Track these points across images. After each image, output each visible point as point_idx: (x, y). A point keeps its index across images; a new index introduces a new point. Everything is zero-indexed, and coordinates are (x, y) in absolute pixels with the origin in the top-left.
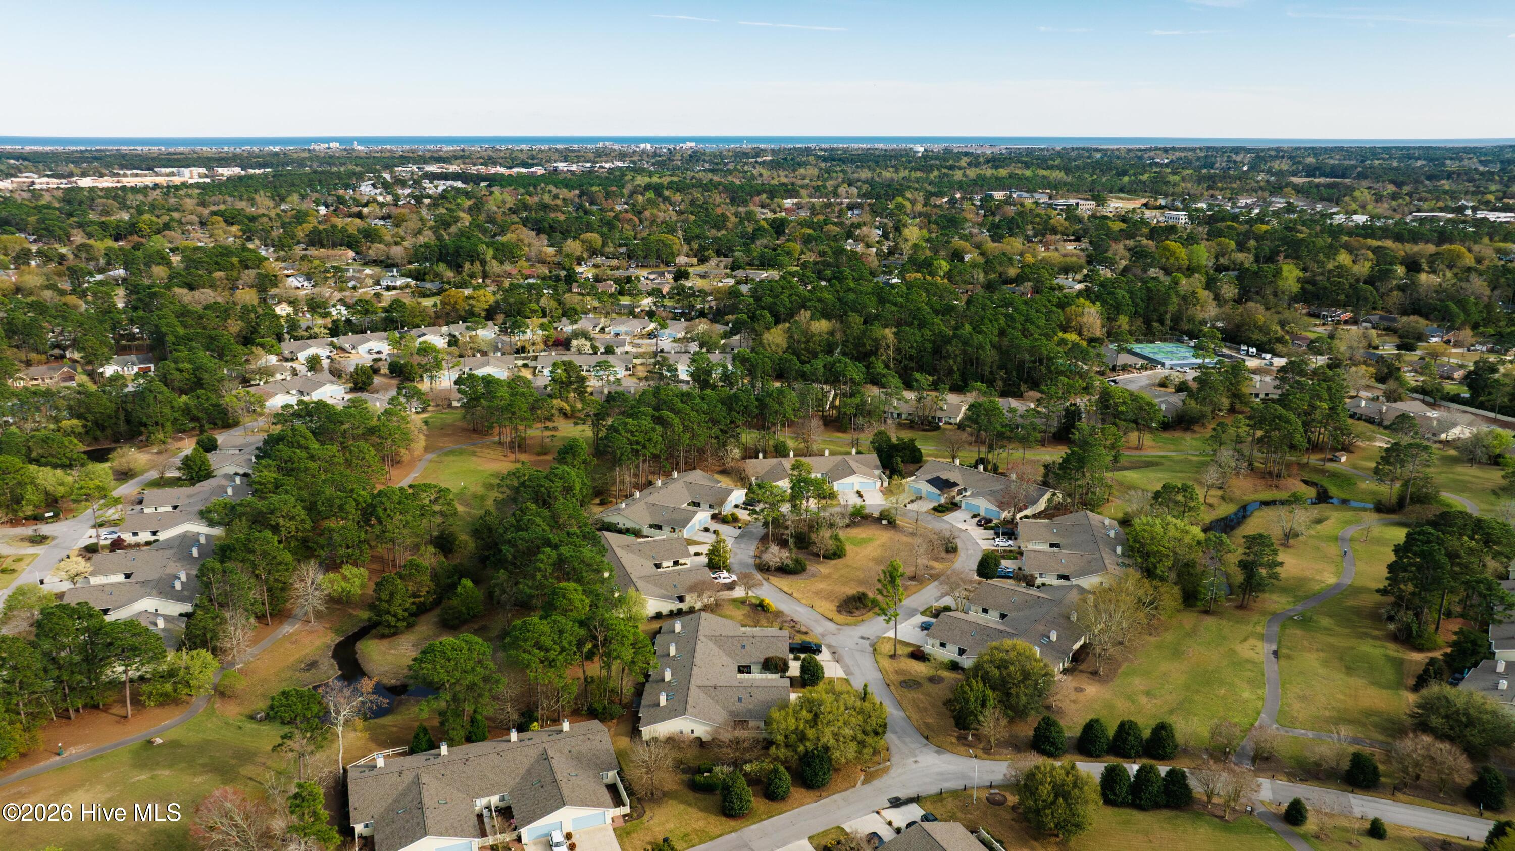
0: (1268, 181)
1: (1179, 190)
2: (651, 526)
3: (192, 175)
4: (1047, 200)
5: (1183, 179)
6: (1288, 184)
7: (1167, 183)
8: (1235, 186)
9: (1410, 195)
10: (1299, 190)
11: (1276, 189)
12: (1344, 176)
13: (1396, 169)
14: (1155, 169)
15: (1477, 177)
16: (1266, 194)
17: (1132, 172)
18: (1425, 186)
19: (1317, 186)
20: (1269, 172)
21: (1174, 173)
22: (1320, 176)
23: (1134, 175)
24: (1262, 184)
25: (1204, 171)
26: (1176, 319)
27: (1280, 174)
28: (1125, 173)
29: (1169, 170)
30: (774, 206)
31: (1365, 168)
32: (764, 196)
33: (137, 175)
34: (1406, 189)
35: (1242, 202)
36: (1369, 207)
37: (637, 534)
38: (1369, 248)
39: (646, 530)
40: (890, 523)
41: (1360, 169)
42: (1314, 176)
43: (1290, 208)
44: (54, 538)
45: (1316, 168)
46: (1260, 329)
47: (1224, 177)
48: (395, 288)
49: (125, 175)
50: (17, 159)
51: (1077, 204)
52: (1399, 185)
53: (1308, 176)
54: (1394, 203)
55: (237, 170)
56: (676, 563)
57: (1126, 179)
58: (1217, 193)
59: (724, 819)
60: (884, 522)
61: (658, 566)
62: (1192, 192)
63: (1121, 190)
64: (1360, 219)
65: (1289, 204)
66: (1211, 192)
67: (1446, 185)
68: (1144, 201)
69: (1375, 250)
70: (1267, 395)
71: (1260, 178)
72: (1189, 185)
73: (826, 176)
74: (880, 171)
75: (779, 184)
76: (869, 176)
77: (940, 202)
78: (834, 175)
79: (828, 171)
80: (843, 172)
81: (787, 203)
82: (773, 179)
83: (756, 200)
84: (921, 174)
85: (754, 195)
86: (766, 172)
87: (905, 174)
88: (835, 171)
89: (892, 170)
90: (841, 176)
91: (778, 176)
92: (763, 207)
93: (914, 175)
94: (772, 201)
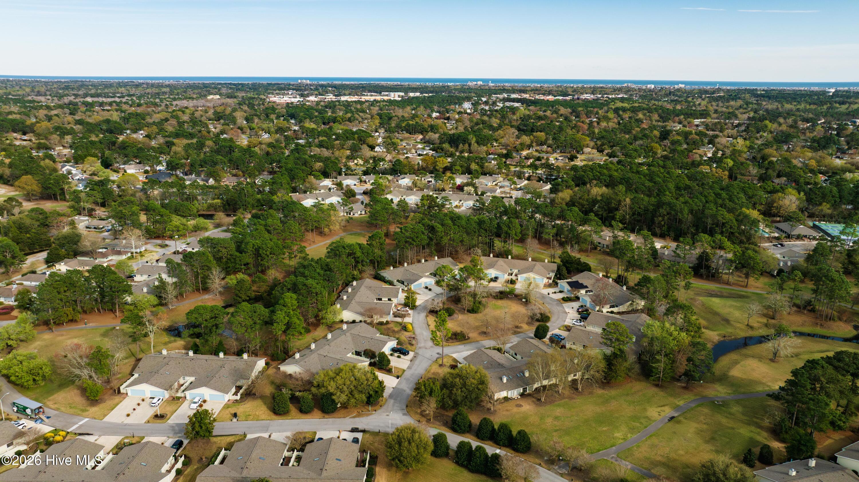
2: (398, 281)
3: (395, 96)
30: (686, 123)
32: (682, 117)
33: (372, 95)
37: (391, 283)
39: (395, 282)
40: (527, 301)
44: (170, 246)
48: (422, 155)
49: (367, 95)
50: (332, 87)
55: (418, 94)
56: (389, 300)
59: (271, 413)
60: (524, 300)
61: (380, 299)
73: (745, 106)
74: (784, 103)
75: (705, 110)
76: (775, 107)
77: (802, 125)
78: (751, 106)
79: (747, 103)
80: (758, 104)
81: (697, 121)
82: (706, 107)
83: (677, 119)
84: (813, 107)
85: (678, 115)
86: (704, 103)
87: (802, 106)
88: (752, 103)
89: (795, 103)
90: (755, 106)
91: (712, 106)
92: (680, 123)
93: (808, 107)
94: (686, 120)
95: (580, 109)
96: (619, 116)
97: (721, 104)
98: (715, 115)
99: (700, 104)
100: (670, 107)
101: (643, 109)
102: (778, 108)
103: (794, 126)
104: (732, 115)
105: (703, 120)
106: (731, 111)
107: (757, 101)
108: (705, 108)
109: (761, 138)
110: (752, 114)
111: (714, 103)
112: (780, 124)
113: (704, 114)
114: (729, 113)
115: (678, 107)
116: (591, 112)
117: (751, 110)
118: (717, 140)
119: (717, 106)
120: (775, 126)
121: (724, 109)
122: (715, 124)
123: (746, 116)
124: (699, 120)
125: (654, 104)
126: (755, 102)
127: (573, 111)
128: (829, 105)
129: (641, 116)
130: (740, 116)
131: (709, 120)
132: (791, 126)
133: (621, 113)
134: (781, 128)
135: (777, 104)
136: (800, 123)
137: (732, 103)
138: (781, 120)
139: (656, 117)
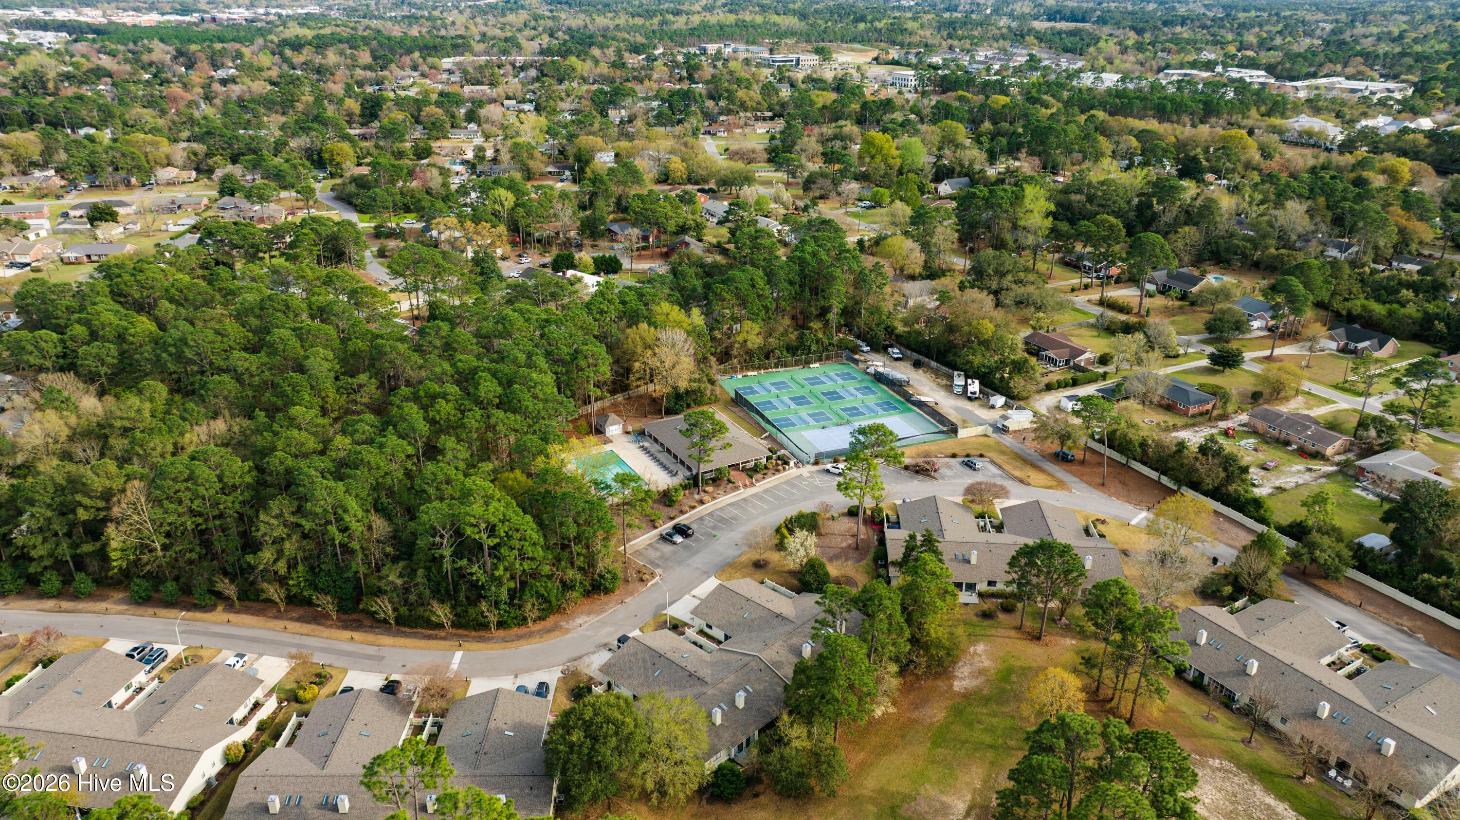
0: (1009, 27)
1: (916, 39)
4: (766, 55)
5: (922, 26)
6: (1030, 31)
7: (903, 31)
8: (976, 33)
9: (1152, 44)
10: (1040, 37)
11: (1019, 36)
12: (1083, 20)
13: (1132, 13)
14: (897, 14)
15: (1209, 23)
16: (1007, 44)
17: (869, 18)
18: (1165, 34)
19: (1059, 33)
20: (1011, 15)
21: (914, 19)
22: (1061, 19)
23: (872, 22)
24: (1004, 30)
25: (947, 15)
26: (849, 314)
27: (1023, 17)
28: (862, 19)
29: (910, 15)
31: (1103, 11)
32: (419, 53)
34: (1148, 37)
35: (981, 55)
36: (1117, 62)
38: (1131, 132)
41: (1098, 13)
42: (1055, 20)
43: (1033, 63)
45: (1058, 12)
46: (986, 344)
47: (965, 23)
51: (798, 60)
52: (1140, 32)
53: (1049, 20)
54: (1141, 56)
57: (862, 26)
58: (955, 43)
62: (930, 42)
63: (853, 40)
64: (1110, 79)
65: (1032, 56)
66: (950, 41)
67: (1185, 32)
68: (875, 53)
69: (1140, 135)
70: (991, 583)
71: (1001, 24)
72: (928, 33)
73: (533, 23)
74: (595, 16)
75: (461, 37)
76: (581, 23)
77: (634, 61)
78: (542, 22)
79: (536, 18)
80: (553, 18)
81: (447, 62)
82: (466, 28)
83: (407, 60)
84: (639, 21)
85: (409, 52)
86: (461, 19)
87: (622, 20)
88: (543, 17)
89: (610, 15)
90: (550, 23)
91: (476, 25)
92: (415, 68)
93: (631, 22)
94: (424, 59)
95: (194, 47)
96: (285, 60)
97: (492, 20)
98: (480, 47)
99: (453, 23)
100: (397, 32)
101: (340, 41)
102: (586, 26)
103: (619, 64)
104: (510, 44)
105: (458, 59)
106: (509, 34)
107: (551, 11)
108: (462, 32)
109: (568, 95)
110: (545, 40)
111: (478, 20)
112: (596, 62)
113: (459, 46)
114: (506, 40)
115: (414, 32)
116: (223, 53)
117: (544, 31)
118: (483, 112)
119: (486, 25)
120: (589, 64)
121: (498, 32)
122: (480, 68)
123: (535, 46)
124: (451, 59)
125: (367, 27)
126: (548, 14)
127: (180, 53)
128: (659, 18)
129: (332, 57)
130: (524, 43)
131: (467, 58)
132: (614, 65)
133: (288, 52)
134: (598, 71)
135: (583, 16)
136: (627, 55)
137: (511, 18)
138: (596, 52)
139: (365, 58)
